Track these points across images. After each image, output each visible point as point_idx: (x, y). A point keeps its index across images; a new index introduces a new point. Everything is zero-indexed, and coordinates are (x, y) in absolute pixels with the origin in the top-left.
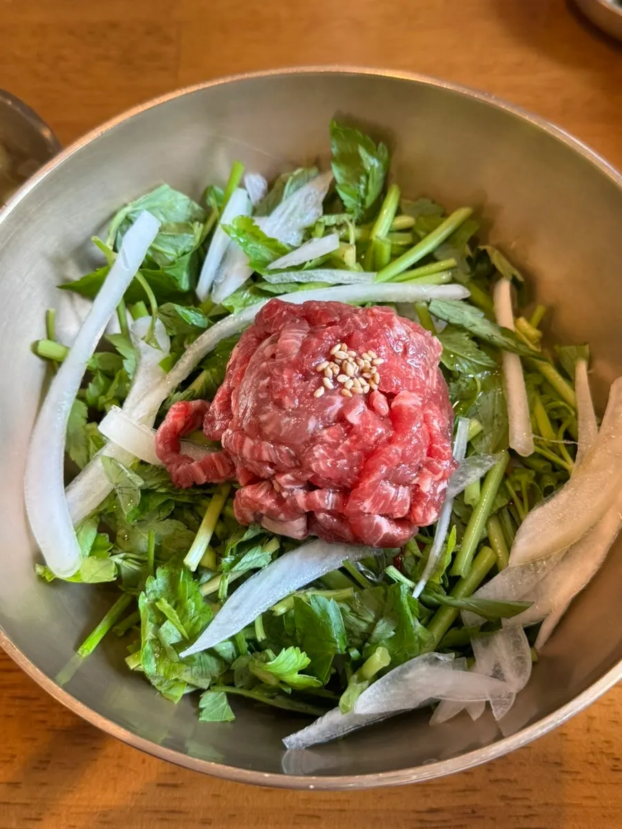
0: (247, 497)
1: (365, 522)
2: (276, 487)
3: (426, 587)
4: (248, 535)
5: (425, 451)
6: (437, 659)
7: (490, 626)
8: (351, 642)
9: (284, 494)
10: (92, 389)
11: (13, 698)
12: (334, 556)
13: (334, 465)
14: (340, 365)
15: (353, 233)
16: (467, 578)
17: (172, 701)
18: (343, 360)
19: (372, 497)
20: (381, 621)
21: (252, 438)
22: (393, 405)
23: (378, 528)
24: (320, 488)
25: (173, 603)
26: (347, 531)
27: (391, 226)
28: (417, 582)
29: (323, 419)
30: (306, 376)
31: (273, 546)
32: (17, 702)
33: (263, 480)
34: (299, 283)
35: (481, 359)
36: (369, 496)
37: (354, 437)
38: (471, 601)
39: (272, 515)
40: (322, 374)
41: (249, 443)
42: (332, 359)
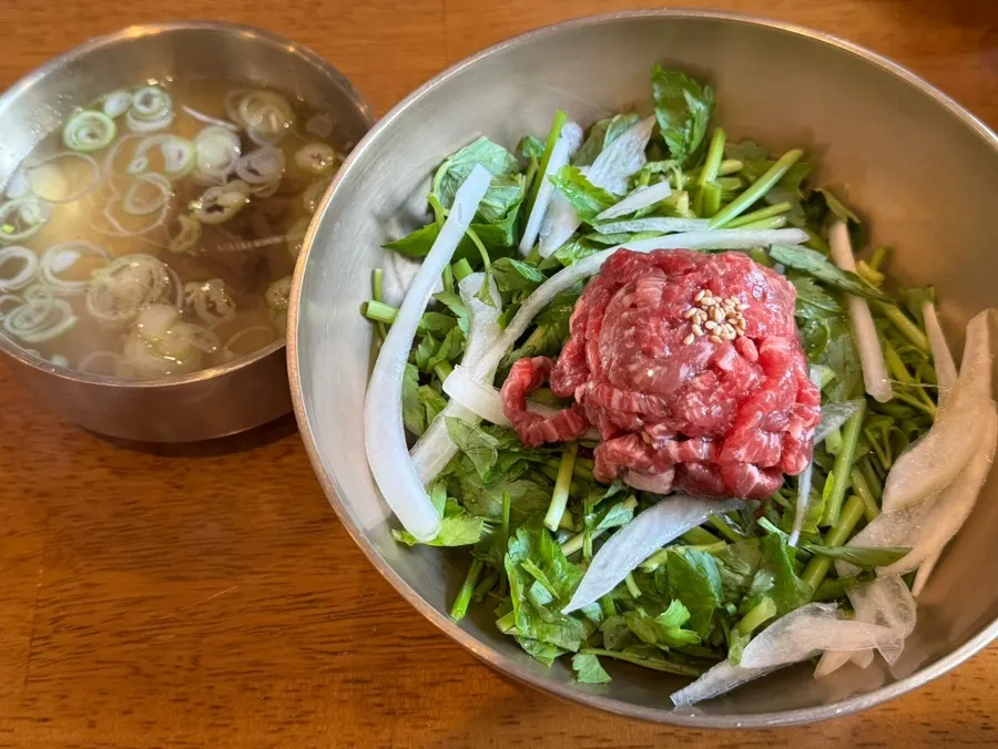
0: (614, 450)
1: (738, 471)
2: (646, 439)
3: (800, 537)
4: (611, 492)
5: (795, 396)
6: (819, 610)
7: (867, 576)
8: (726, 597)
9: (655, 446)
10: (422, 351)
11: (346, 681)
12: (695, 512)
13: (709, 413)
14: (707, 312)
15: (681, 179)
16: (837, 529)
17: (546, 665)
18: (709, 307)
19: (747, 446)
20: (759, 574)
21: (621, 389)
22: (762, 350)
23: (750, 478)
24: (693, 438)
25: (538, 563)
26: (719, 482)
27: (719, 171)
28: (789, 534)
29: (694, 366)
30: (673, 324)
31: (632, 503)
32: (351, 686)
33: (630, 432)
34: (631, 233)
35: (828, 305)
36: (744, 443)
37: (727, 384)
38: (848, 550)
39: (641, 468)
40: (691, 321)
41: (617, 394)
42: (698, 305)
